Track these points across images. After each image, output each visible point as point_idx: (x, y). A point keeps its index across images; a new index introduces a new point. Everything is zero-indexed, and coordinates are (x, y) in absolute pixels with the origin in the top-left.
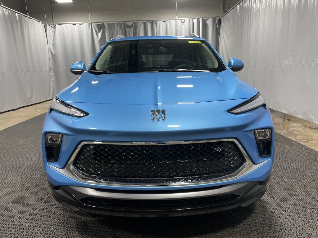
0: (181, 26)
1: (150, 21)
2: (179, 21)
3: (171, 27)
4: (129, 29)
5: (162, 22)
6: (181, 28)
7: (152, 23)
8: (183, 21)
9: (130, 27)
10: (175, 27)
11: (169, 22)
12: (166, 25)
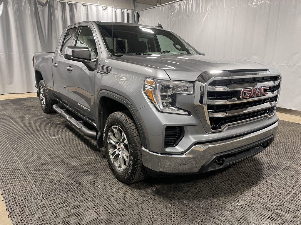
0: (103, 13)
1: (68, 2)
2: (100, 8)
3: (92, 13)
4: (41, 7)
5: (82, 5)
6: (103, 15)
7: (70, 5)
8: (104, 8)
9: (44, 5)
10: (95, 13)
11: (90, 6)
12: (86, 9)
